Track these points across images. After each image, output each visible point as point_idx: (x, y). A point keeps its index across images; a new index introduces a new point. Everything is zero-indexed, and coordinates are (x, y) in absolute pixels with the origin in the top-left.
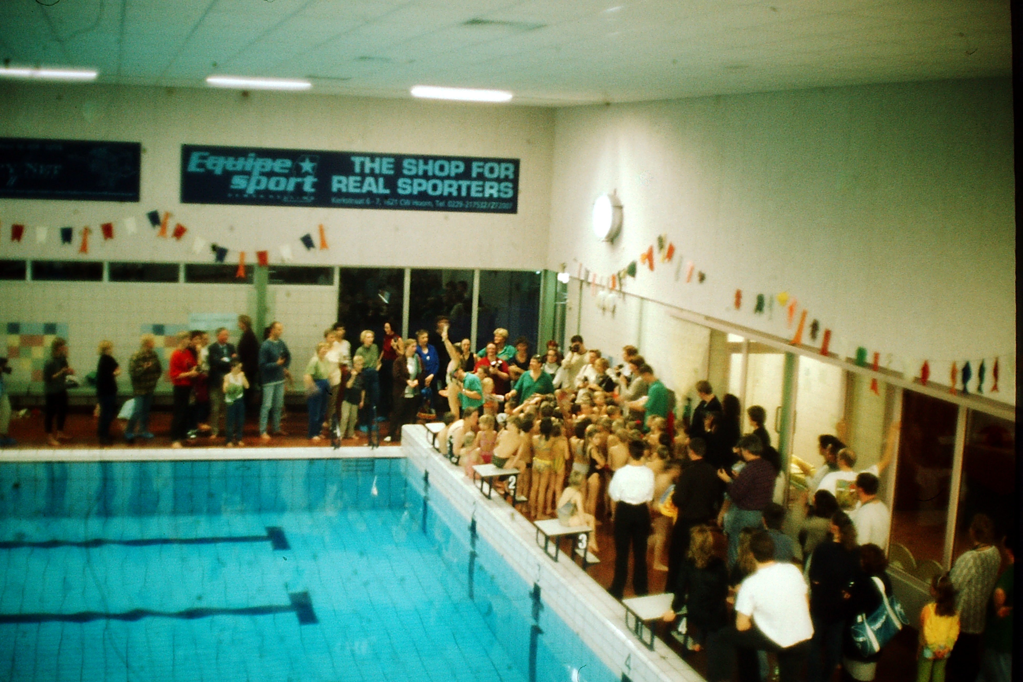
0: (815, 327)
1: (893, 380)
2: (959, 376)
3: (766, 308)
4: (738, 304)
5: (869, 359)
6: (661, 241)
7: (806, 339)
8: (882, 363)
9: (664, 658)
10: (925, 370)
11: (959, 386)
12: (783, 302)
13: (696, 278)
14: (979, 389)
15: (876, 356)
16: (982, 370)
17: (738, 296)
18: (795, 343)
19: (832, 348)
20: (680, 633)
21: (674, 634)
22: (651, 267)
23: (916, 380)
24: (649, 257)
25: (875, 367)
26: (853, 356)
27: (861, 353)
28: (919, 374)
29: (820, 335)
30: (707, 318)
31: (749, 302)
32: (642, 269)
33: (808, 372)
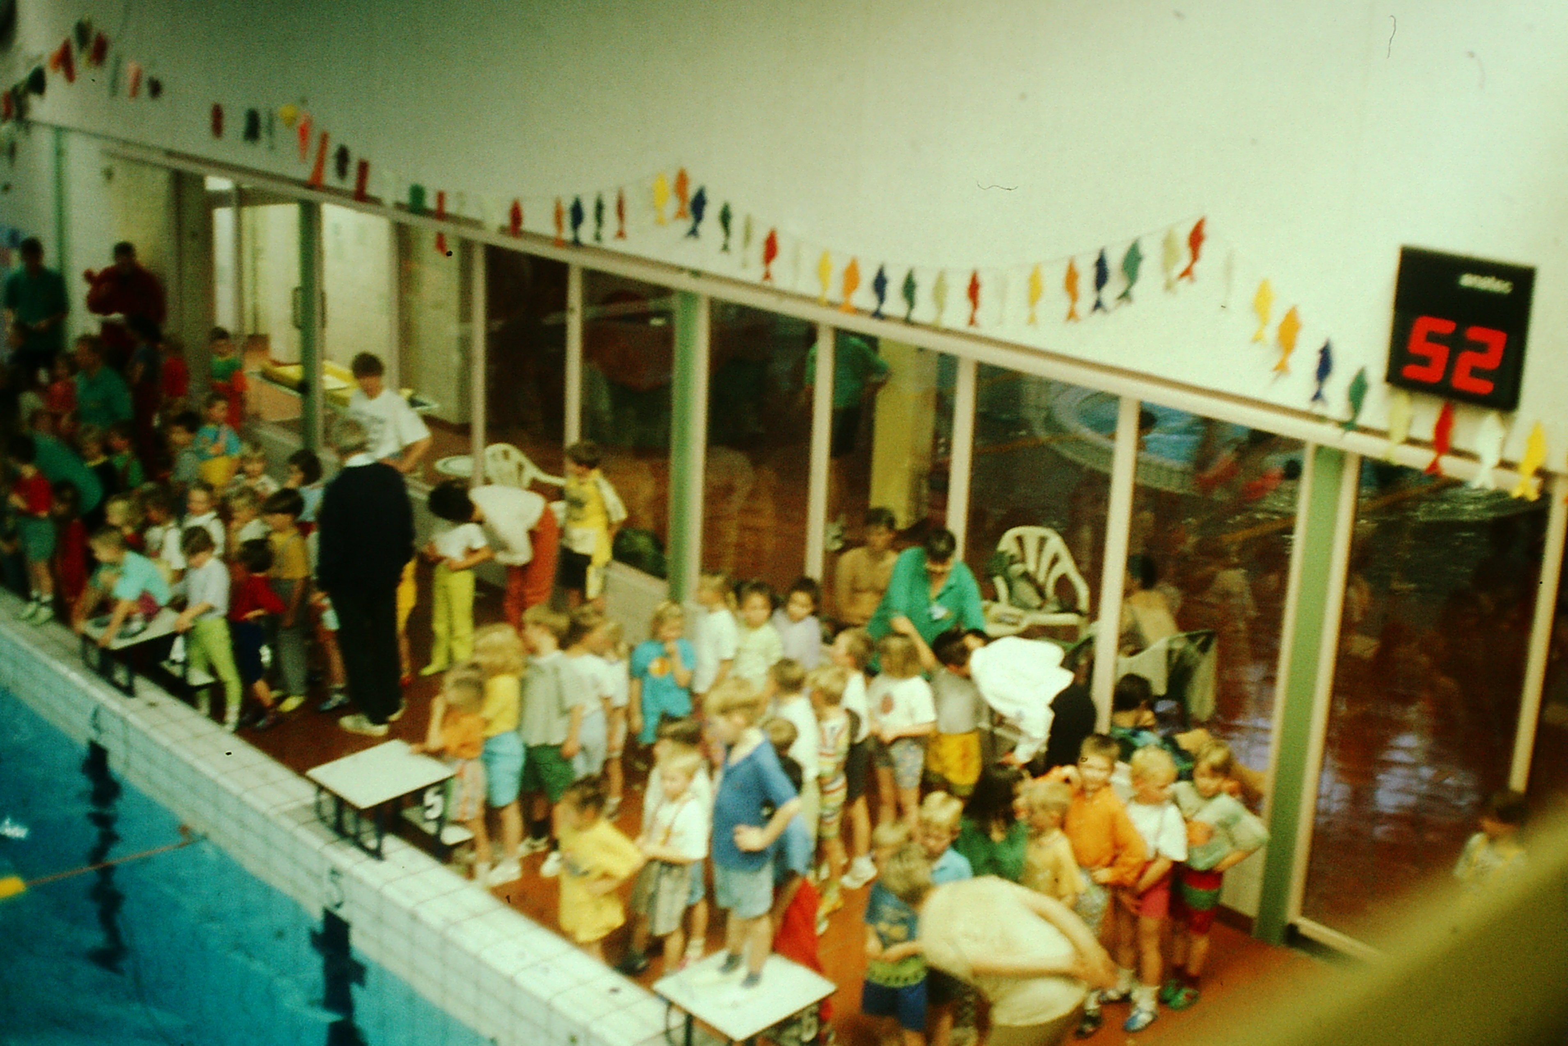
0: (343, 156)
1: (469, 233)
2: (567, 220)
3: (263, 134)
4: (217, 127)
5: (431, 203)
6: (83, 31)
7: (330, 178)
8: (450, 208)
9: (152, 705)
10: (516, 215)
11: (567, 234)
12: (290, 122)
13: (145, 90)
14: (598, 238)
15: (441, 197)
16: (599, 207)
17: (217, 115)
18: (315, 184)
19: (372, 190)
20: (174, 662)
21: (165, 664)
22: (70, 76)
23: (503, 230)
24: (64, 60)
25: (440, 215)
26: (405, 198)
27: (417, 193)
28: (506, 221)
29: (353, 169)
30: (170, 154)
31: (235, 124)
32: (55, 80)
33: (337, 229)
